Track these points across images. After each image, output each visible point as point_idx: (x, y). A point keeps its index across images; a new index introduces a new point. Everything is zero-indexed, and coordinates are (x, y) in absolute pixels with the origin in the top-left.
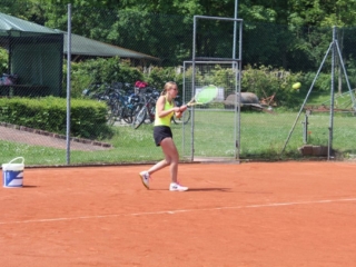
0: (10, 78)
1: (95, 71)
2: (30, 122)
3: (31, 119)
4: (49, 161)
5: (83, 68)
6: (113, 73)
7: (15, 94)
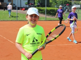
0: (40, 3)
1: (61, 2)
2: (41, 12)
3: (42, 12)
4: (42, 20)
5: (59, 1)
6: (65, 2)
7: (41, 7)
